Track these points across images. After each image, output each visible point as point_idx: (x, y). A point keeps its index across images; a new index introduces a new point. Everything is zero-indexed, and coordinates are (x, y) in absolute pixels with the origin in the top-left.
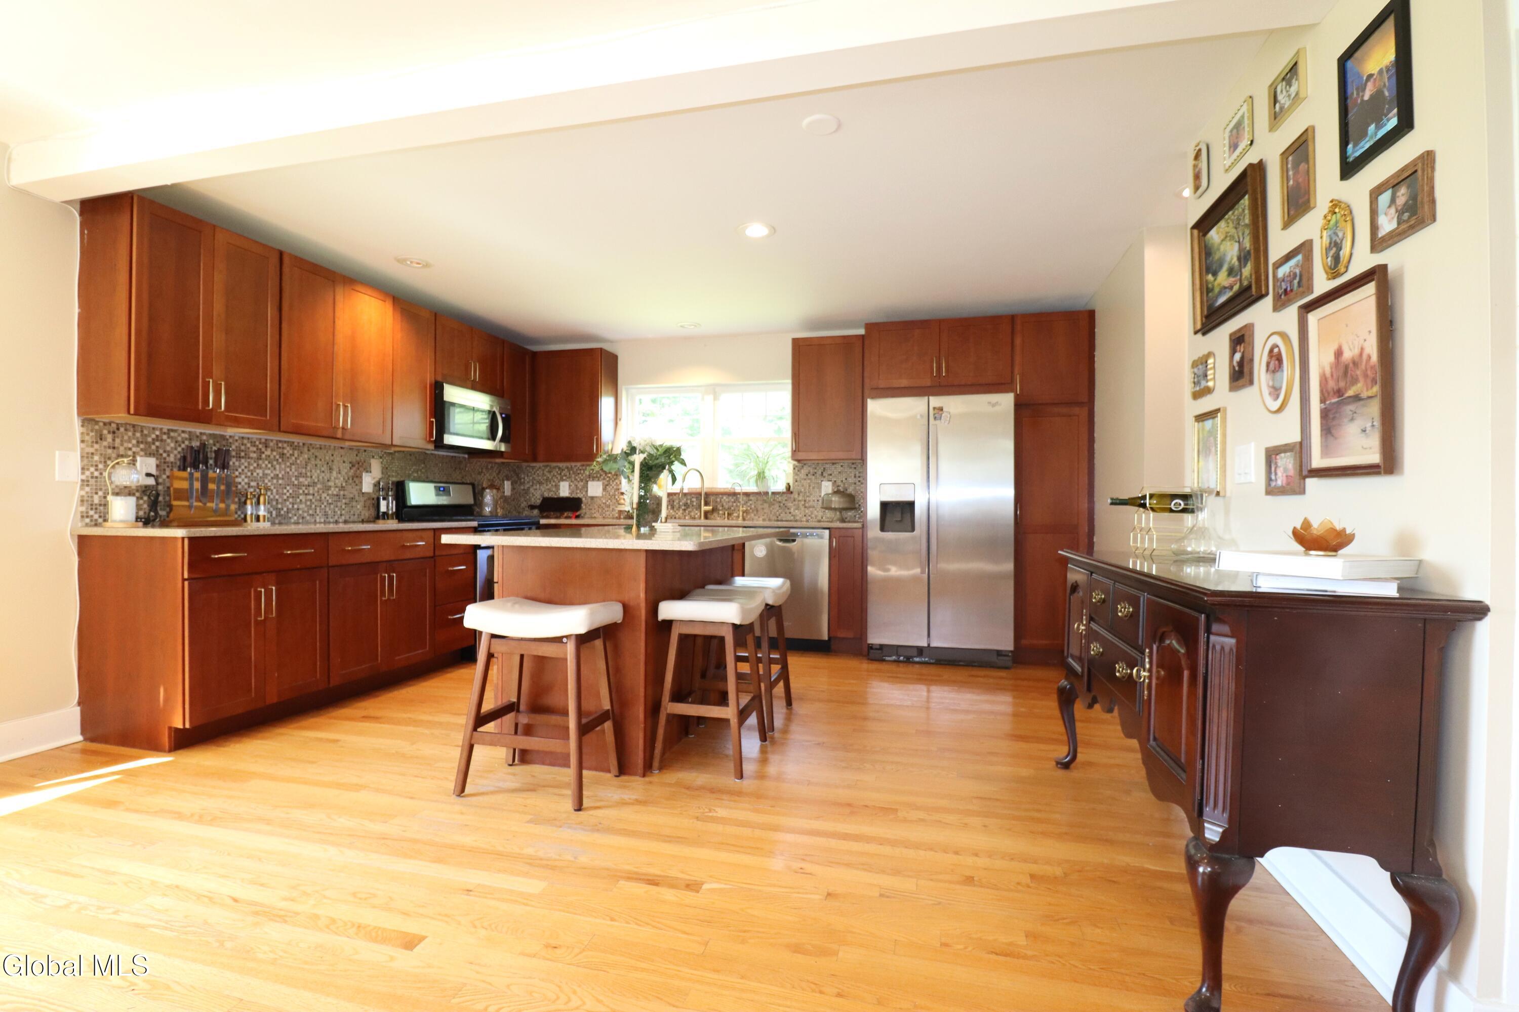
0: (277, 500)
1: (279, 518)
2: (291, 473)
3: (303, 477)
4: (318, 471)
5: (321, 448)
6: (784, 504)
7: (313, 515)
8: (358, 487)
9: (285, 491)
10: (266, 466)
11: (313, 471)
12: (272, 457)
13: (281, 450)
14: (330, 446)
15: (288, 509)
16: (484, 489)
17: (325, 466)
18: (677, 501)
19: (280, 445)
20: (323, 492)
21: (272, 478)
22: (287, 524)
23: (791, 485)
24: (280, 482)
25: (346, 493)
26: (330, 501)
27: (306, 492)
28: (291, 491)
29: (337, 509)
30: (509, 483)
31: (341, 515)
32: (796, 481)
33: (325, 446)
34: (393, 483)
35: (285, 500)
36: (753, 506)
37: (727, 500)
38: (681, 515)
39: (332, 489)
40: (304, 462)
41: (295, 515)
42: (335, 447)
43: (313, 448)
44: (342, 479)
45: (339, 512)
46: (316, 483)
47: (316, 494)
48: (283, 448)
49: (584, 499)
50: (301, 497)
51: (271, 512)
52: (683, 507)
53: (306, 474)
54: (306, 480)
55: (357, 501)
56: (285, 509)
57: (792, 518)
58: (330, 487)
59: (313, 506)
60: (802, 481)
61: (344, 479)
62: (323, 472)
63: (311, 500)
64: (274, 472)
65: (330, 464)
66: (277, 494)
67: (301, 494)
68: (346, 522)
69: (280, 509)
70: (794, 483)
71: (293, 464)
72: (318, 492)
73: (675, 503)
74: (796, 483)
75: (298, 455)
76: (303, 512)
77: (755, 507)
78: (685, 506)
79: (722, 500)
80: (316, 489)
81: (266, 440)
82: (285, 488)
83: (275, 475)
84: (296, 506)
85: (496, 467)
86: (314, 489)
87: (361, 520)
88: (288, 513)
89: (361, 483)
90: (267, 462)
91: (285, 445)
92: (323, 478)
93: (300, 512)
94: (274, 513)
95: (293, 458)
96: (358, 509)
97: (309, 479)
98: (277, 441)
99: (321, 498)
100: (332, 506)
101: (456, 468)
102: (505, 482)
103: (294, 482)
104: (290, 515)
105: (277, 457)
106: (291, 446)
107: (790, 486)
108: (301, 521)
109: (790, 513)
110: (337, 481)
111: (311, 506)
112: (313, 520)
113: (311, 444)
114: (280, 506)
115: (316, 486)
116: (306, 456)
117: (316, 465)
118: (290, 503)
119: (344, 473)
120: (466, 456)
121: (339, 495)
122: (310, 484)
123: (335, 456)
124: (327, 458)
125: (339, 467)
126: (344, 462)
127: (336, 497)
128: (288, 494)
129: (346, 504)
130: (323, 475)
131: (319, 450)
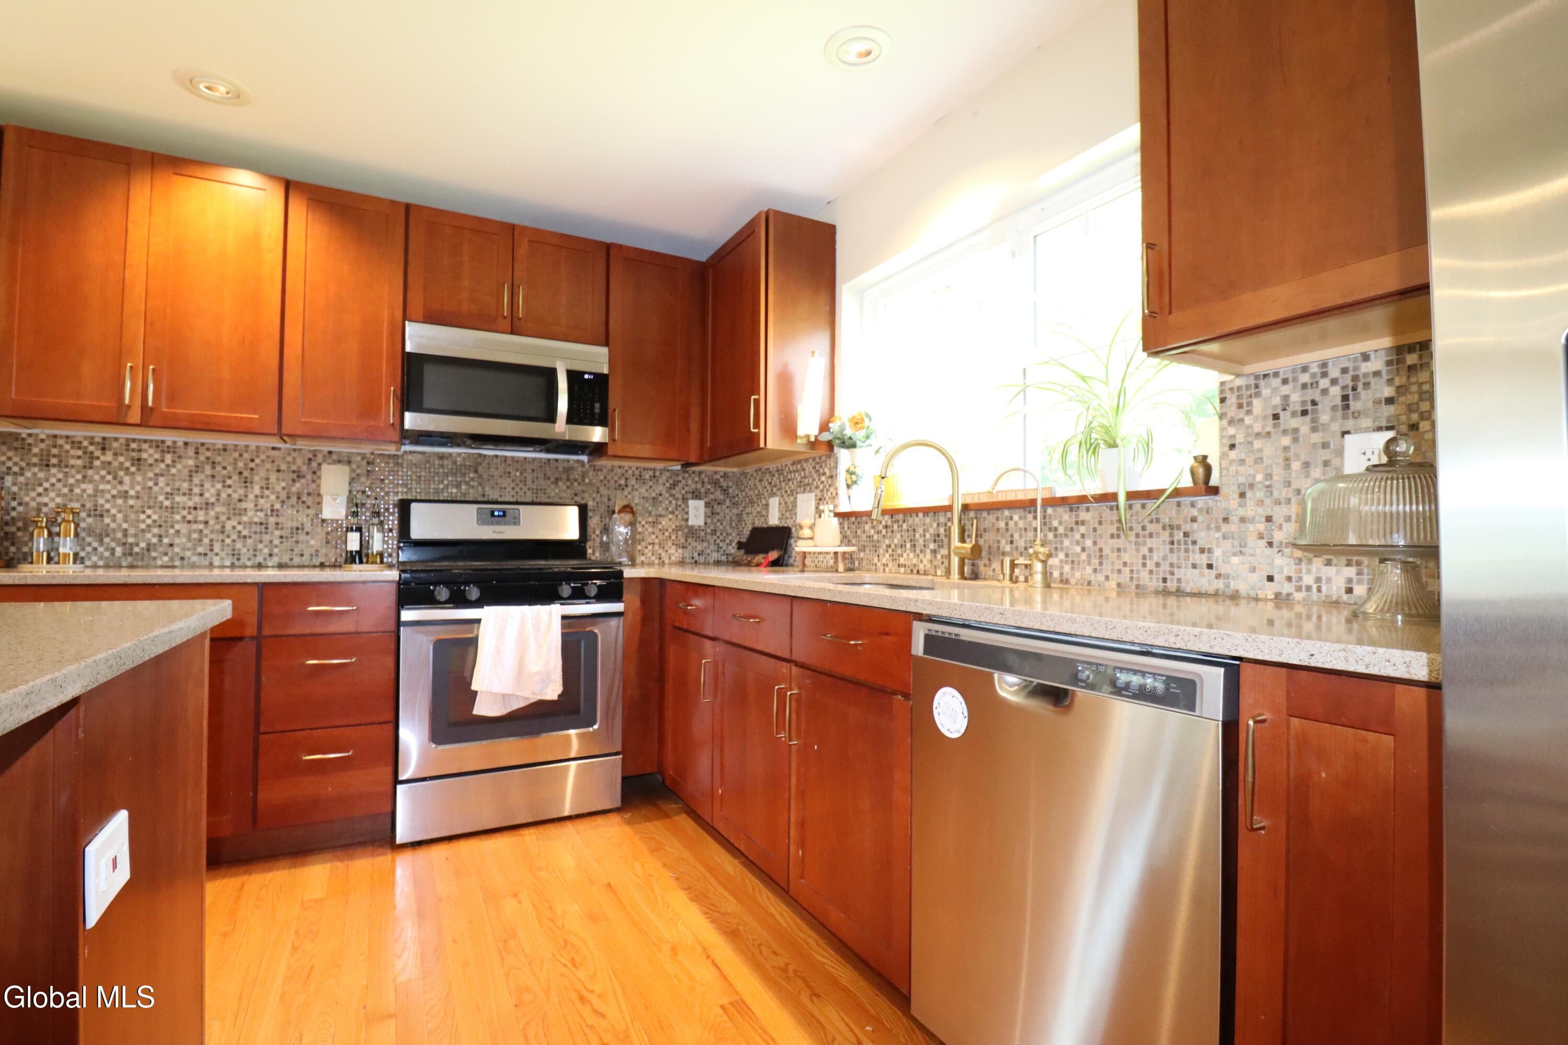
0: (126, 530)
1: (130, 559)
2: (156, 489)
3: (184, 494)
4: (219, 486)
6: (1186, 535)
7: (205, 554)
8: (311, 512)
9: (143, 517)
10: (103, 477)
11: (207, 485)
12: (115, 464)
13: (134, 454)
14: (247, 446)
15: (149, 544)
16: (614, 512)
17: (236, 477)
18: (921, 530)
19: (134, 446)
20: (229, 519)
21: (114, 497)
22: (147, 567)
23: (1213, 461)
24: (131, 502)
25: (280, 520)
26: (245, 532)
27: (190, 518)
28: (155, 517)
29: (260, 546)
30: (700, 504)
31: (271, 555)
32: (1232, 446)
33: (236, 446)
34: (394, 505)
35: (143, 531)
36: (1089, 543)
37: (1021, 524)
38: (929, 566)
39: (250, 514)
40: (186, 472)
41: (166, 554)
42: (258, 447)
43: (208, 449)
44: (273, 497)
45: (266, 551)
46: (213, 504)
47: (212, 522)
48: (140, 450)
49: (794, 530)
50: (177, 527)
51: (113, 549)
52: (932, 546)
53: (191, 490)
54: (190, 499)
55: (307, 533)
56: (143, 545)
57: (1220, 584)
58: (245, 510)
59: (206, 541)
60: (1257, 444)
61: (278, 497)
62: (230, 486)
63: (201, 531)
64: (119, 487)
65: (246, 474)
66: (126, 521)
67: (178, 522)
68: (281, 566)
69: (131, 544)
70: (1223, 456)
71: (162, 475)
72: (217, 518)
73: (918, 536)
74: (1233, 454)
75: (174, 461)
76: (184, 549)
77: (1095, 543)
78: (935, 541)
79: (1011, 524)
80: (212, 513)
81: (104, 439)
82: (143, 512)
83: (119, 492)
84: (166, 541)
85: (664, 478)
86: (207, 514)
87: (318, 564)
88: (148, 550)
89: (320, 503)
90: (103, 473)
91: (145, 446)
92: (229, 495)
93: (177, 550)
94: (119, 551)
95: (163, 466)
96: (312, 546)
97: (197, 499)
98: (127, 440)
99: (223, 527)
100: (249, 541)
101: (557, 480)
102: (690, 502)
103: (161, 502)
104: (154, 554)
105: (127, 464)
106: (157, 447)
107: (1208, 470)
108: (177, 563)
109: (1210, 566)
110: (261, 501)
111: (200, 540)
112: (207, 563)
113: (203, 444)
114: (131, 540)
115: (213, 509)
116: (191, 462)
117: (213, 476)
118: (154, 536)
119: (278, 488)
120: (584, 458)
121: (267, 524)
122: (198, 506)
123: (257, 461)
124: (241, 464)
125: (267, 479)
126: (278, 471)
127: (259, 526)
128: (149, 521)
129: (281, 537)
130: (230, 491)
131: (222, 452)
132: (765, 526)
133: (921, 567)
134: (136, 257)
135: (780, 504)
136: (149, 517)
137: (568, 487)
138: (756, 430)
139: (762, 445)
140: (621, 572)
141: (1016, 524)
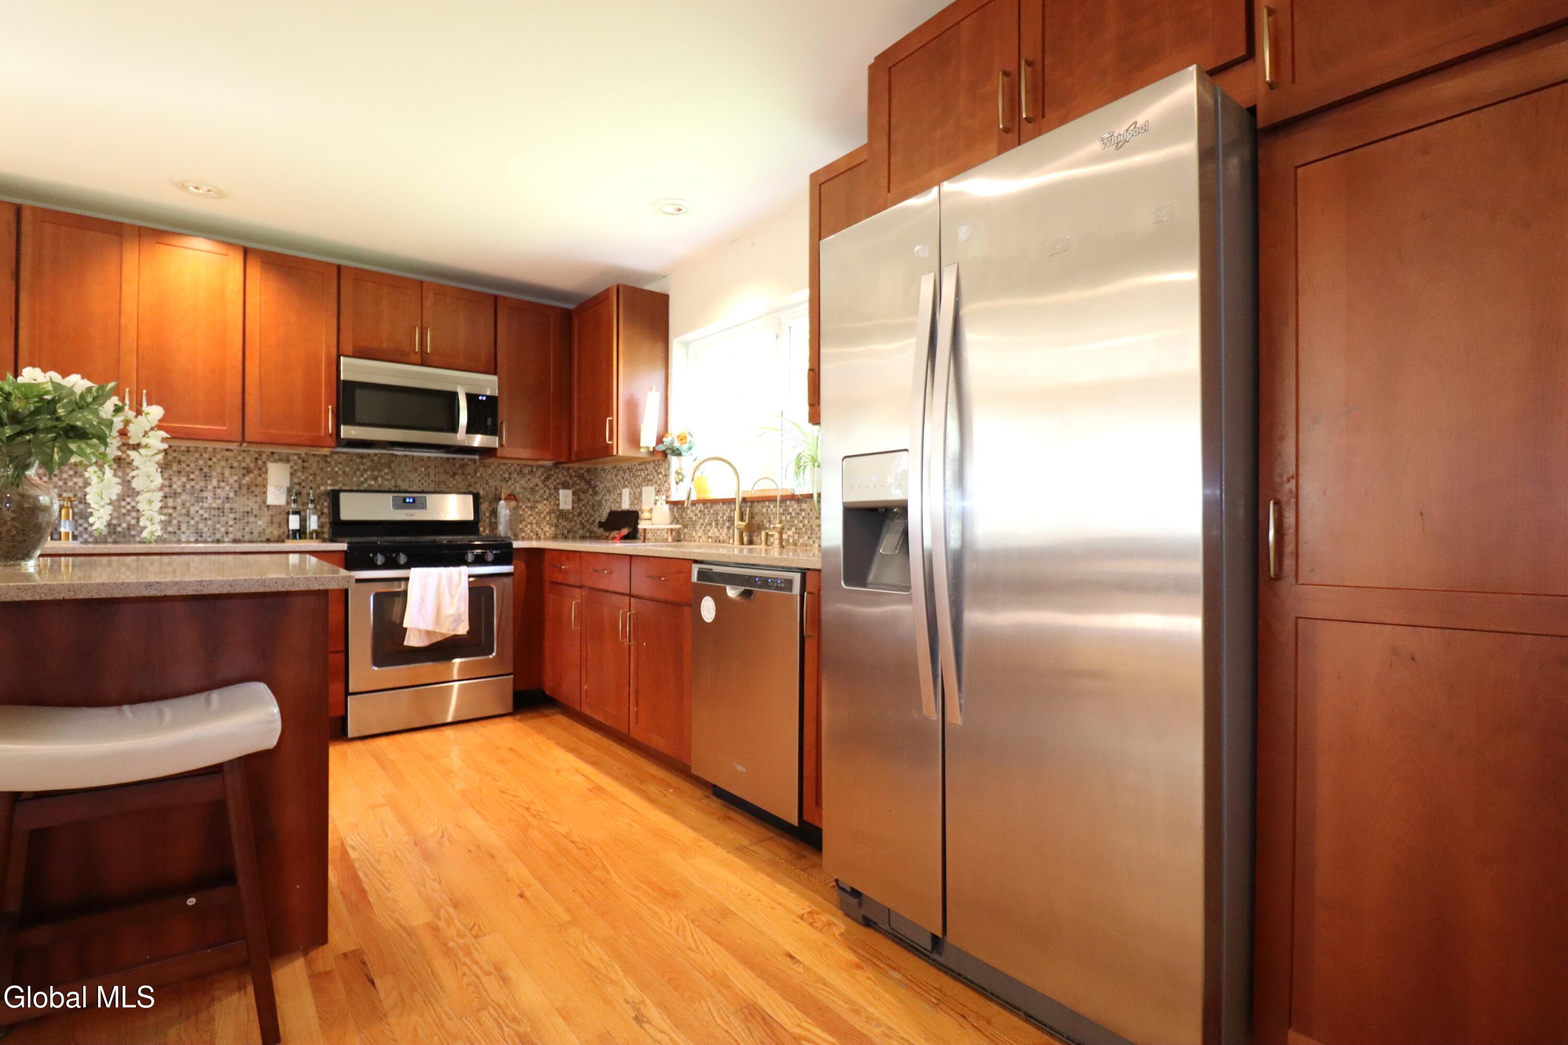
1: (114, 536)
4: (184, 479)
5: (188, 451)
7: (175, 533)
8: (259, 499)
9: (123, 503)
11: (175, 479)
14: (206, 448)
15: (129, 525)
16: (500, 499)
17: (197, 473)
20: (193, 505)
22: (128, 542)
25: (235, 505)
26: (206, 515)
29: (218, 526)
30: (569, 493)
31: (227, 533)
33: (197, 448)
34: (327, 494)
35: (124, 514)
37: (775, 510)
39: (210, 501)
42: (215, 449)
43: (175, 451)
44: (228, 488)
45: (223, 530)
46: (180, 493)
47: (179, 508)
55: (256, 516)
56: (124, 525)
58: (206, 498)
59: (175, 522)
61: (231, 488)
62: (193, 480)
63: (170, 515)
65: (206, 469)
68: (235, 541)
69: (115, 525)
80: (179, 501)
82: (124, 500)
85: (540, 472)
86: (174, 501)
87: (264, 539)
88: (129, 529)
89: (265, 493)
92: (193, 487)
96: (260, 526)
99: (188, 512)
100: (209, 522)
101: (454, 474)
102: (561, 491)
110: (218, 491)
111: (170, 522)
117: (179, 472)
118: (133, 518)
119: (231, 481)
120: (477, 457)
121: (223, 509)
122: (168, 495)
123: (214, 460)
124: (201, 462)
125: (223, 474)
126: (232, 467)
127: (217, 511)
128: (129, 507)
129: (235, 519)
130: (193, 483)
131: (186, 453)
132: (619, 510)
133: (721, 538)
134: (129, 306)
135: (630, 493)
136: (129, 503)
137: (463, 480)
138: (611, 442)
139: (615, 453)
140: (511, 544)
141: (772, 510)
